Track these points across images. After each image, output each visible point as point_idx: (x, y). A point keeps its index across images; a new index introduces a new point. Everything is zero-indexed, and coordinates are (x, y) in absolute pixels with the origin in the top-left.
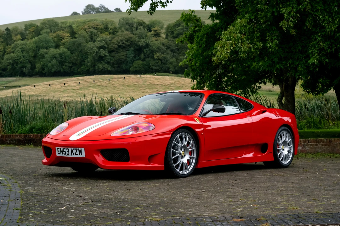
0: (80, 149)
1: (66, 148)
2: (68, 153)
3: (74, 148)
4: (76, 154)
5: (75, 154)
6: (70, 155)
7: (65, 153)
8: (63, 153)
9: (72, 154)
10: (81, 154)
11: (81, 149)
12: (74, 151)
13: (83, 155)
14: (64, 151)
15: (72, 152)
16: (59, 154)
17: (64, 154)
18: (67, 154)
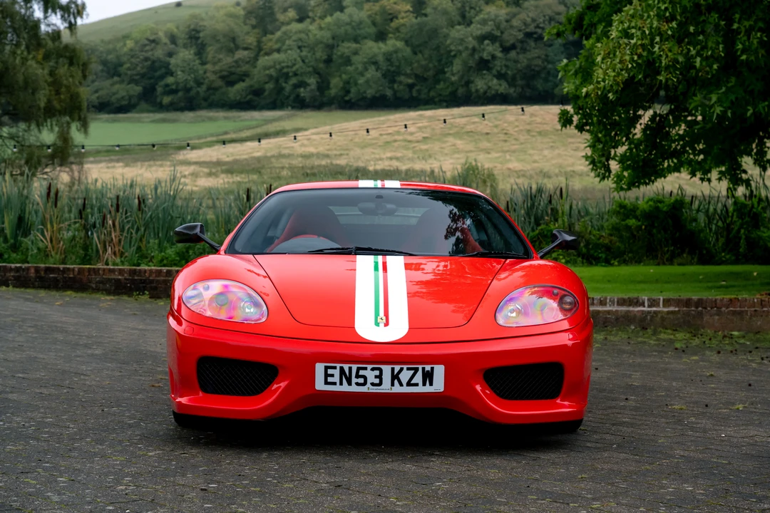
0: (428, 368)
1: (370, 367)
2: (377, 381)
3: (405, 367)
4: (409, 384)
5: (404, 384)
6: (386, 387)
7: (361, 380)
8: (354, 380)
9: (393, 384)
10: (431, 384)
11: (432, 369)
12: (405, 375)
13: (438, 385)
14: (358, 376)
15: (395, 377)
16: (326, 383)
17: (357, 384)
18: (373, 384)
